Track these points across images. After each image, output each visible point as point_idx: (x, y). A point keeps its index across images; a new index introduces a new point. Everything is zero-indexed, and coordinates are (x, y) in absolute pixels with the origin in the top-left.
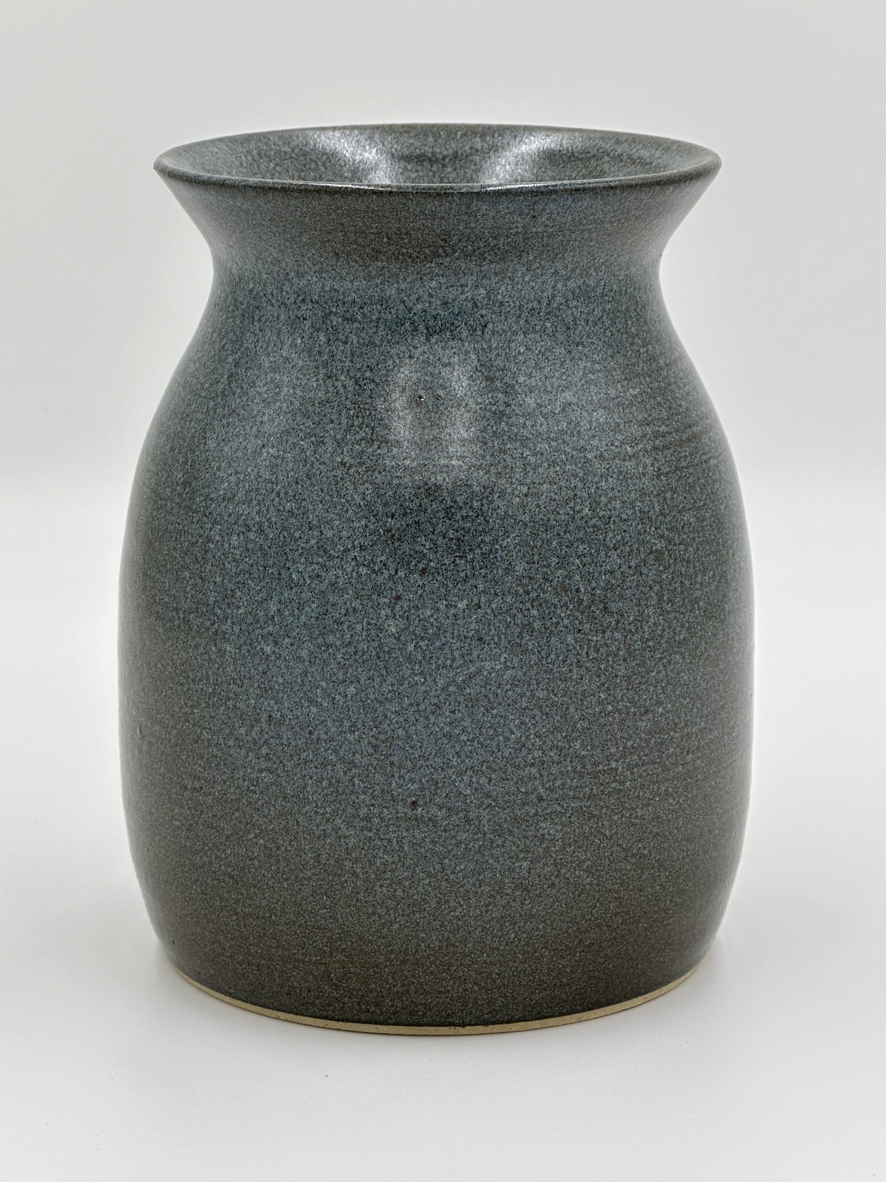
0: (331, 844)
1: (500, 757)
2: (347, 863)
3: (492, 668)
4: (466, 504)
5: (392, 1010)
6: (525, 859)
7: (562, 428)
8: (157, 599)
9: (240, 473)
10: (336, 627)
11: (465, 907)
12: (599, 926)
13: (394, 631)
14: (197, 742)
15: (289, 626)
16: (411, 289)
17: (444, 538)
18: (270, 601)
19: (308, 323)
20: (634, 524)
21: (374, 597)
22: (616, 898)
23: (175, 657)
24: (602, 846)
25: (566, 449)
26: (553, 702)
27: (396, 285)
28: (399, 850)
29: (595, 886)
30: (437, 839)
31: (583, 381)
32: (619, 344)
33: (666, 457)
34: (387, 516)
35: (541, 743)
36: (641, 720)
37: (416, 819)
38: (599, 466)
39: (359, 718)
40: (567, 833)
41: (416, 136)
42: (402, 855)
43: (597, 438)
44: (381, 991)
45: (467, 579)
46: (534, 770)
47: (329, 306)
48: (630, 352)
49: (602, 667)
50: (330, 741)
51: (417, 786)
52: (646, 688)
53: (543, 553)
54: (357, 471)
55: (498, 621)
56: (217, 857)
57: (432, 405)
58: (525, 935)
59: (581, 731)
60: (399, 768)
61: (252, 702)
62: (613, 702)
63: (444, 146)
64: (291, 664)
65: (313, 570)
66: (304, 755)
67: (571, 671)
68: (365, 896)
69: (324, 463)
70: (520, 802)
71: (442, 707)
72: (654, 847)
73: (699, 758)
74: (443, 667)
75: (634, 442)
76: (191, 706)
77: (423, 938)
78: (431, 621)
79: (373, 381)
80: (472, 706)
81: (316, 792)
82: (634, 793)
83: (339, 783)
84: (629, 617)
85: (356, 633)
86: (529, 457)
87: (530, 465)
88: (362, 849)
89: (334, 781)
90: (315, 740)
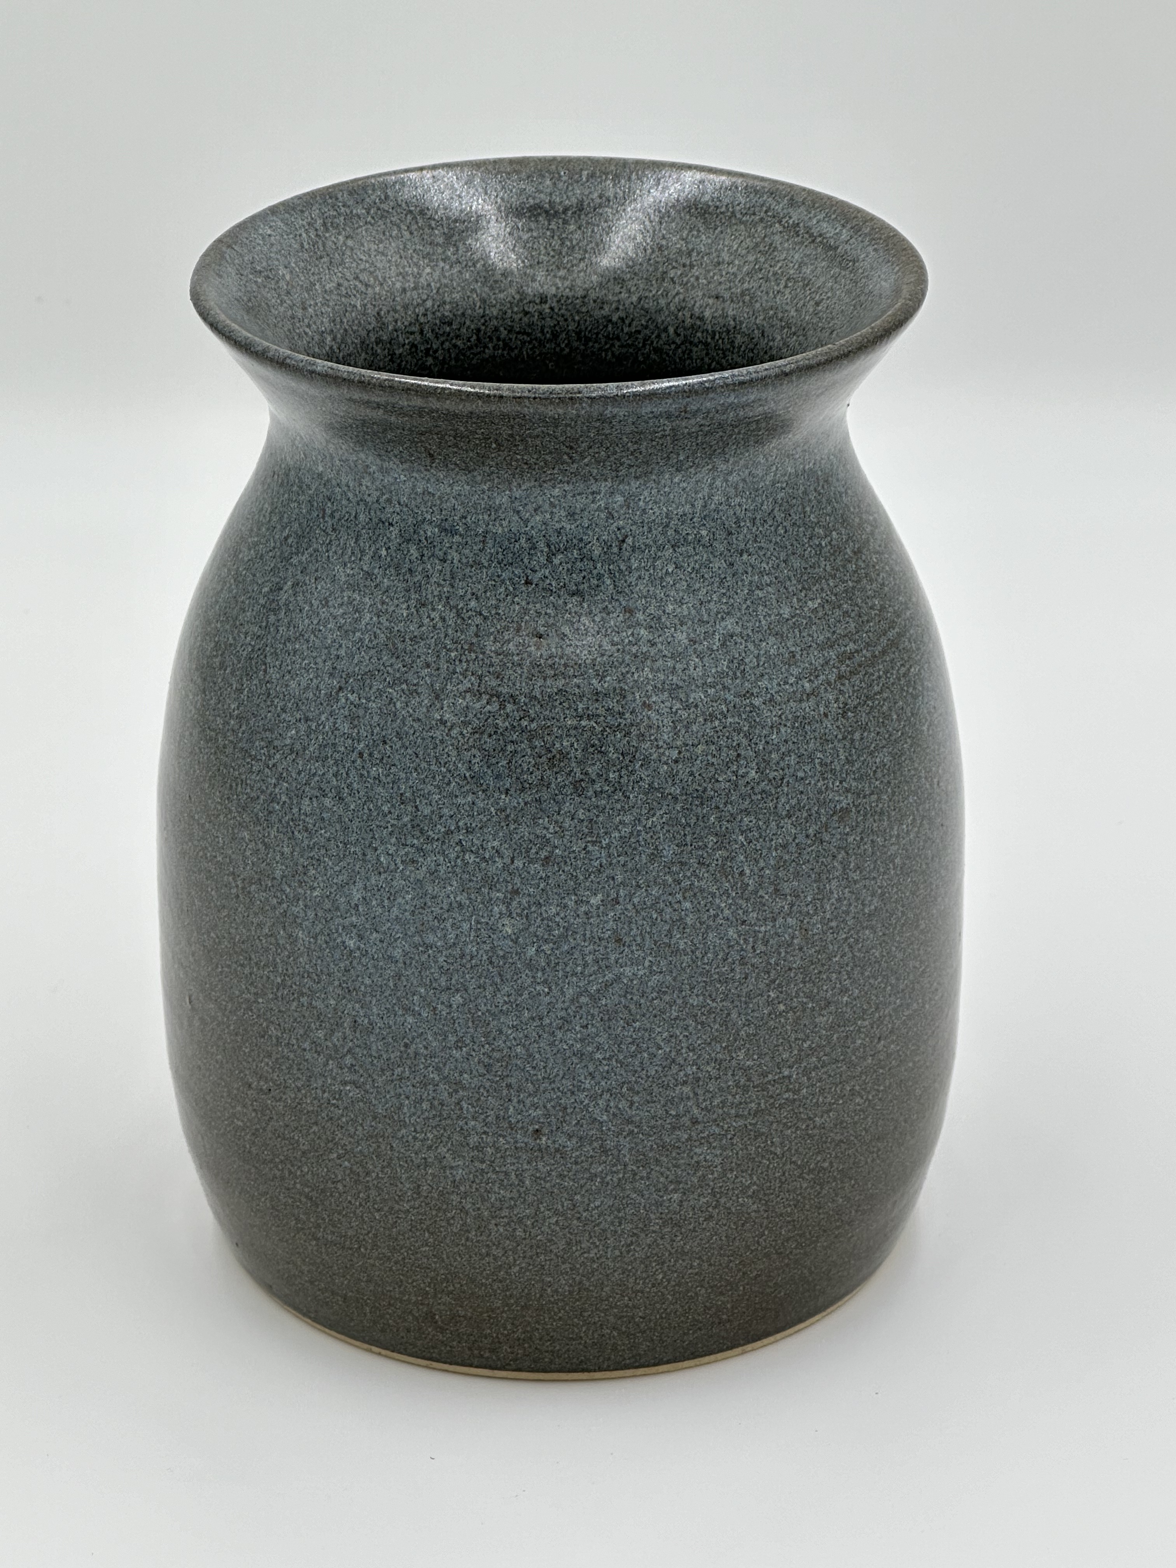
0: (433, 1175)
1: (644, 1076)
2: (454, 1197)
3: (633, 974)
4: (599, 776)
5: (511, 1357)
6: (675, 1191)
7: (722, 669)
8: (209, 855)
9: (311, 720)
10: (437, 924)
11: (601, 1247)
12: (767, 1255)
13: (510, 932)
14: (263, 1037)
15: (378, 919)
16: (528, 497)
17: (573, 819)
18: (352, 887)
19: (395, 531)
20: (813, 782)
21: (485, 890)
22: (789, 1222)
23: (233, 931)
24: (771, 1166)
25: (727, 696)
26: (711, 1008)
27: (507, 492)
28: (518, 1185)
29: (762, 1213)
30: (565, 1173)
31: (748, 602)
32: (795, 542)
33: (853, 686)
34: (501, 793)
35: (695, 1057)
36: (820, 1015)
37: (540, 1150)
38: (769, 714)
39: (467, 1033)
40: (727, 1157)
41: (528, 177)
42: (522, 1190)
43: (766, 677)
44: (497, 1337)
45: (602, 869)
46: (686, 1089)
47: (422, 512)
48: (809, 549)
49: (772, 961)
50: (431, 1057)
51: (540, 1112)
52: (828, 977)
53: (697, 832)
54: (461, 733)
55: (641, 918)
56: (290, 1172)
57: (556, 648)
58: (675, 1275)
59: (745, 1038)
60: (518, 1091)
61: (332, 1002)
62: (786, 1000)
63: (565, 193)
64: (381, 963)
65: (407, 854)
66: (398, 1071)
67: (732, 970)
68: (476, 1235)
69: (419, 720)
70: (669, 1126)
71: (571, 1022)
72: (836, 1157)
73: (893, 1042)
74: (572, 975)
75: (814, 673)
76: (255, 994)
77: (550, 1282)
78: (557, 920)
79: (481, 614)
80: (609, 1020)
81: (414, 1114)
82: (811, 1100)
83: (443, 1105)
84: (806, 897)
85: (462, 932)
86: (679, 712)
87: (681, 721)
88: (473, 1182)
89: (436, 1103)
90: (412, 1055)
